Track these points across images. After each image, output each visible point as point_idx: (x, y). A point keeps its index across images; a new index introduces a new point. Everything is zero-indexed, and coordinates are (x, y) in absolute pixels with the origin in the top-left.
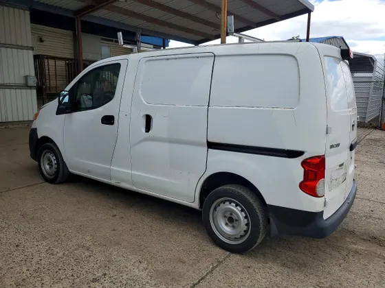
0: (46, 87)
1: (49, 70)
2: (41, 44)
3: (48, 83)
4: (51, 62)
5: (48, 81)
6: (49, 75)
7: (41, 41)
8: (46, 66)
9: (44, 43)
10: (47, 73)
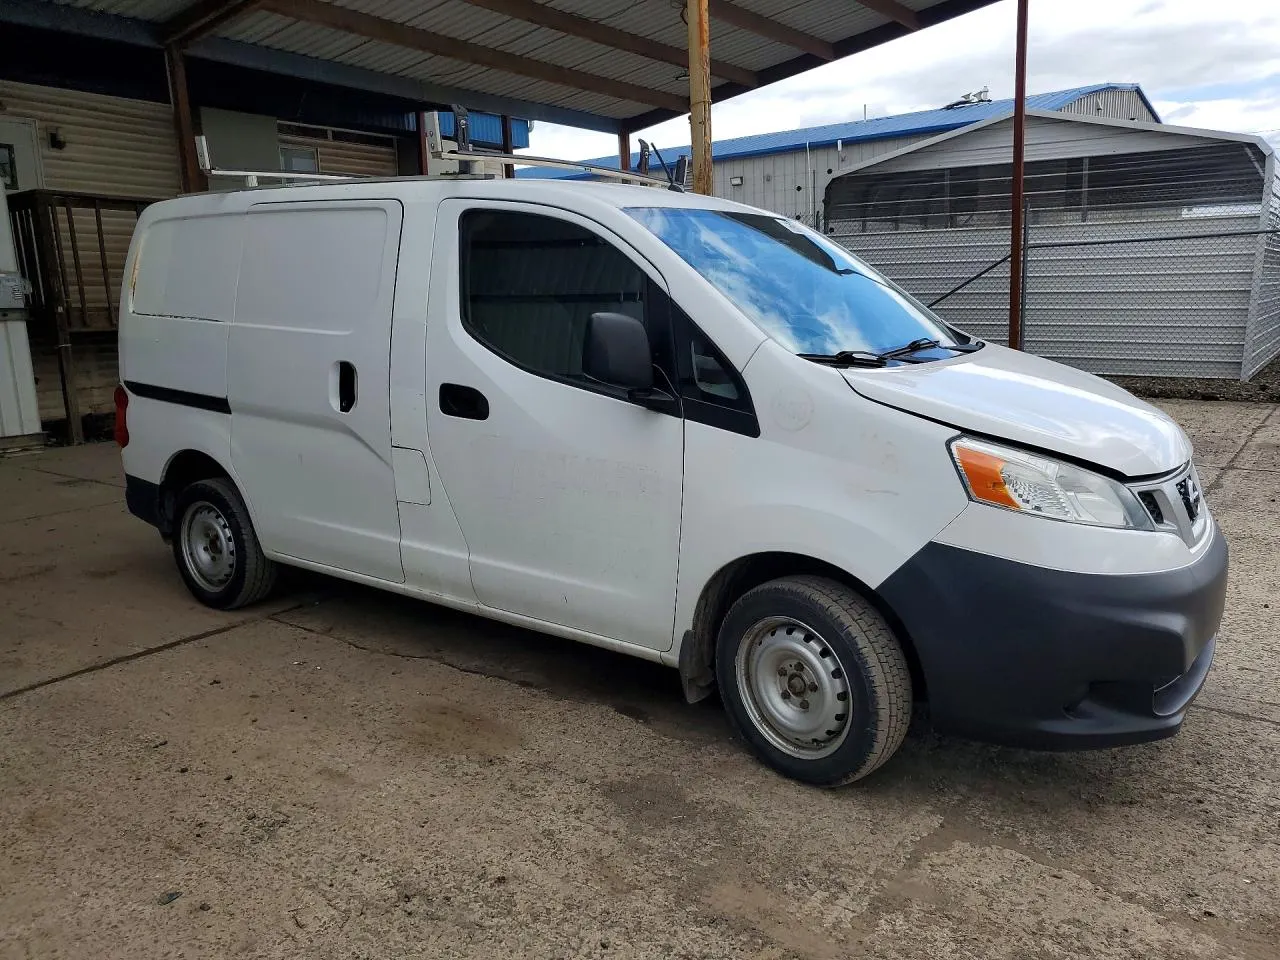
0: (68, 310)
1: (74, 248)
2: (55, 153)
3: (74, 296)
4: (84, 217)
5: (73, 289)
6: (77, 265)
7: (56, 143)
8: (65, 235)
9: (66, 153)
10: (69, 260)
